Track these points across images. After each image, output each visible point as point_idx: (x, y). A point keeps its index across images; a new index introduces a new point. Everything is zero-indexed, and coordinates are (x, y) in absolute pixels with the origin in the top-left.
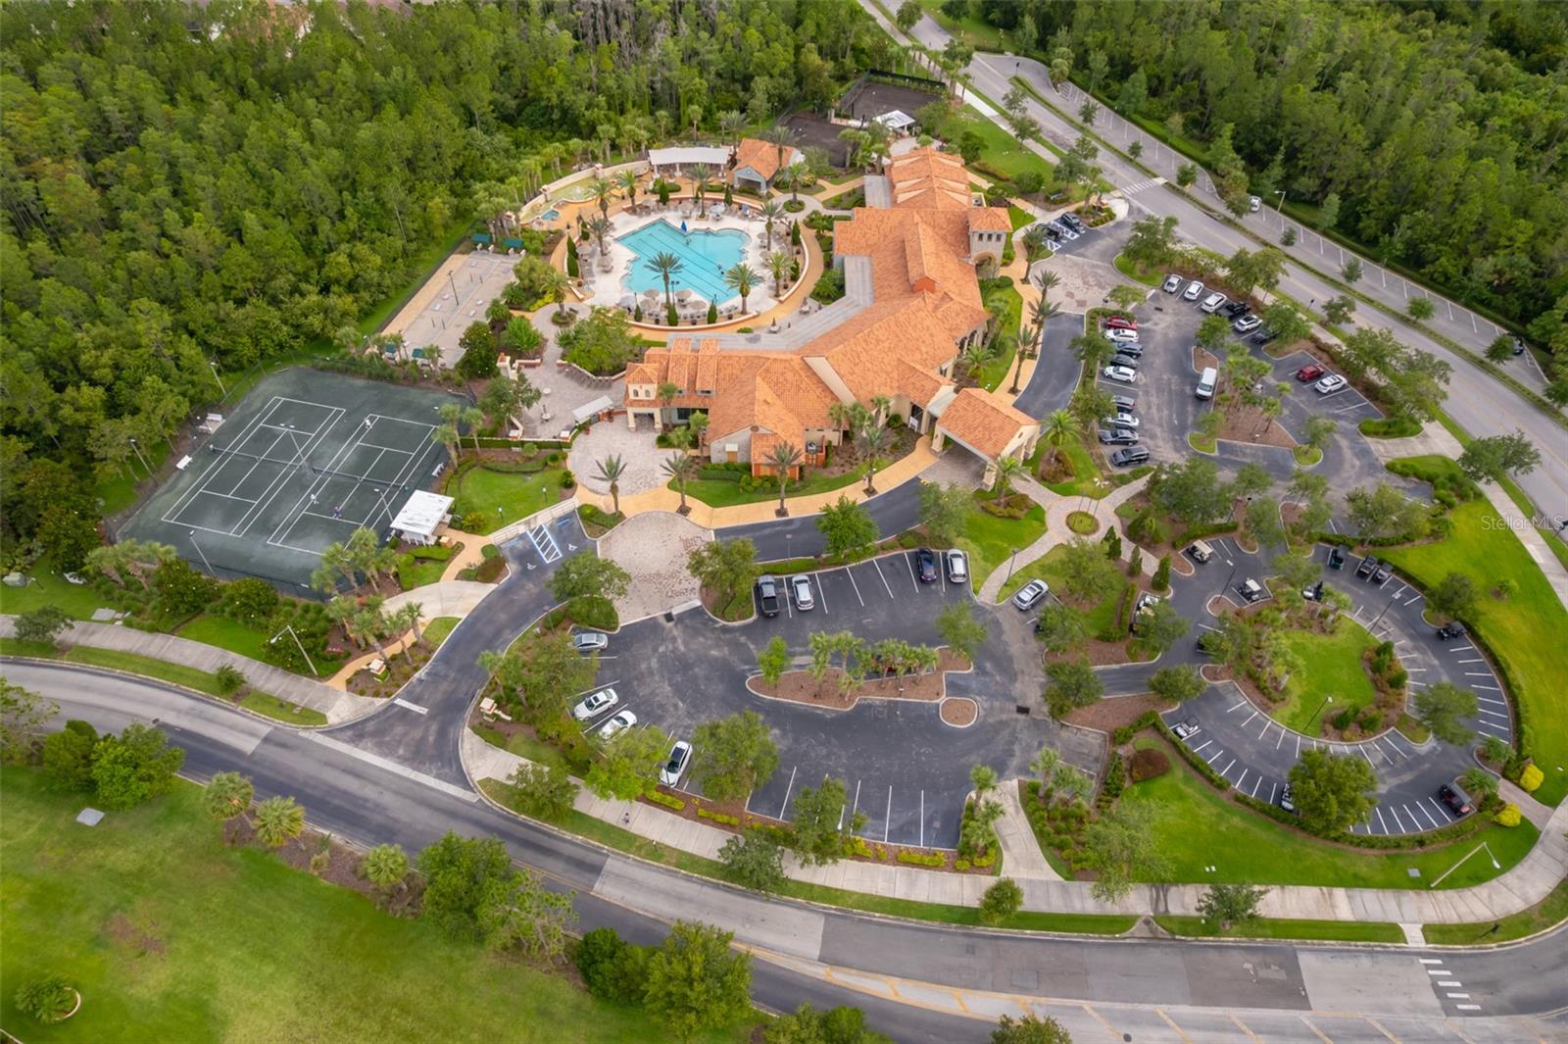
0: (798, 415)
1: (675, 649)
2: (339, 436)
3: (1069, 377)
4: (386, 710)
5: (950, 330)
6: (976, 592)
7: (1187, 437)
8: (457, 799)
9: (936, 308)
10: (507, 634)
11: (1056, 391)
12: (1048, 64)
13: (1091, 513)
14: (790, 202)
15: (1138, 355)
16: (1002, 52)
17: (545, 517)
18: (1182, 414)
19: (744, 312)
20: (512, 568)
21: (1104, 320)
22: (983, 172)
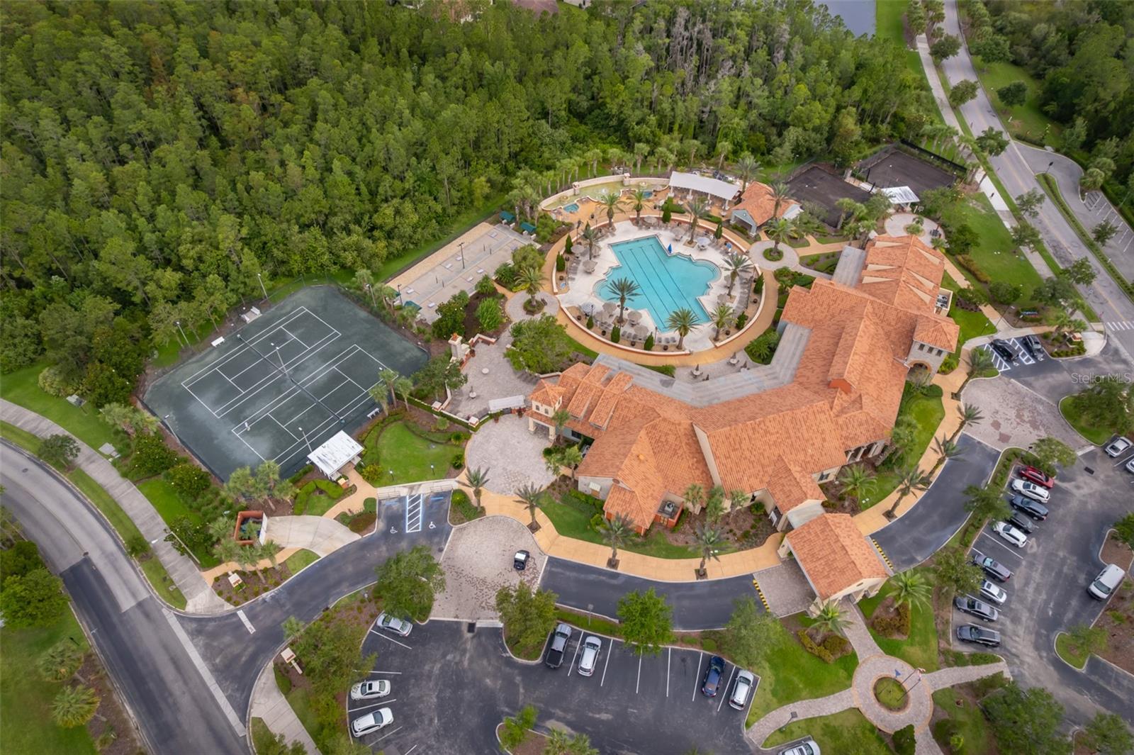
0: (665, 477)
1: (461, 661)
2: (325, 356)
3: (952, 519)
4: (228, 617)
5: (846, 438)
6: (748, 725)
7: (1056, 637)
8: (230, 726)
9: (843, 411)
10: (344, 587)
11: (933, 529)
12: (1085, 168)
13: (907, 686)
14: (771, 250)
15: (1040, 519)
16: (1042, 146)
17: (427, 488)
18: (1061, 606)
19: (679, 347)
20: (379, 525)
21: (1020, 465)
22: (966, 268)
